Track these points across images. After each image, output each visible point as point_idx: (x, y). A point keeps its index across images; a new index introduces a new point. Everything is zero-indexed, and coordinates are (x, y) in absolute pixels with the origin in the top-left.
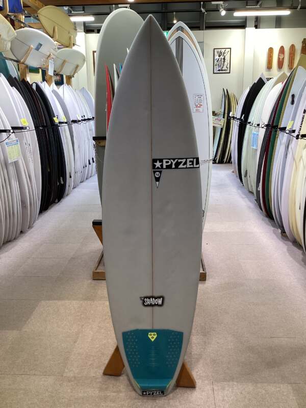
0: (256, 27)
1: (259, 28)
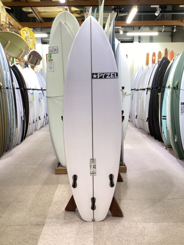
0: (139, 42)
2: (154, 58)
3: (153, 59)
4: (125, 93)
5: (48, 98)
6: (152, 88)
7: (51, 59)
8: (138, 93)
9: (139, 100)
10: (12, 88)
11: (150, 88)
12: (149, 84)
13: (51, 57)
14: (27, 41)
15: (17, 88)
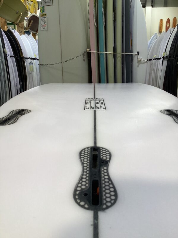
0: (152, 7)
1: (154, 7)
2: (168, 25)
3: (166, 26)
4: (140, 60)
5: (41, 66)
6: (170, 57)
7: (44, 13)
8: (151, 64)
9: (152, 71)
10: (3, 55)
11: (167, 57)
12: (165, 52)
13: (43, 11)
14: (26, 4)
15: (11, 56)
